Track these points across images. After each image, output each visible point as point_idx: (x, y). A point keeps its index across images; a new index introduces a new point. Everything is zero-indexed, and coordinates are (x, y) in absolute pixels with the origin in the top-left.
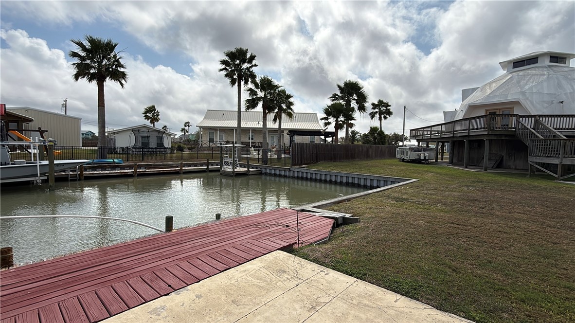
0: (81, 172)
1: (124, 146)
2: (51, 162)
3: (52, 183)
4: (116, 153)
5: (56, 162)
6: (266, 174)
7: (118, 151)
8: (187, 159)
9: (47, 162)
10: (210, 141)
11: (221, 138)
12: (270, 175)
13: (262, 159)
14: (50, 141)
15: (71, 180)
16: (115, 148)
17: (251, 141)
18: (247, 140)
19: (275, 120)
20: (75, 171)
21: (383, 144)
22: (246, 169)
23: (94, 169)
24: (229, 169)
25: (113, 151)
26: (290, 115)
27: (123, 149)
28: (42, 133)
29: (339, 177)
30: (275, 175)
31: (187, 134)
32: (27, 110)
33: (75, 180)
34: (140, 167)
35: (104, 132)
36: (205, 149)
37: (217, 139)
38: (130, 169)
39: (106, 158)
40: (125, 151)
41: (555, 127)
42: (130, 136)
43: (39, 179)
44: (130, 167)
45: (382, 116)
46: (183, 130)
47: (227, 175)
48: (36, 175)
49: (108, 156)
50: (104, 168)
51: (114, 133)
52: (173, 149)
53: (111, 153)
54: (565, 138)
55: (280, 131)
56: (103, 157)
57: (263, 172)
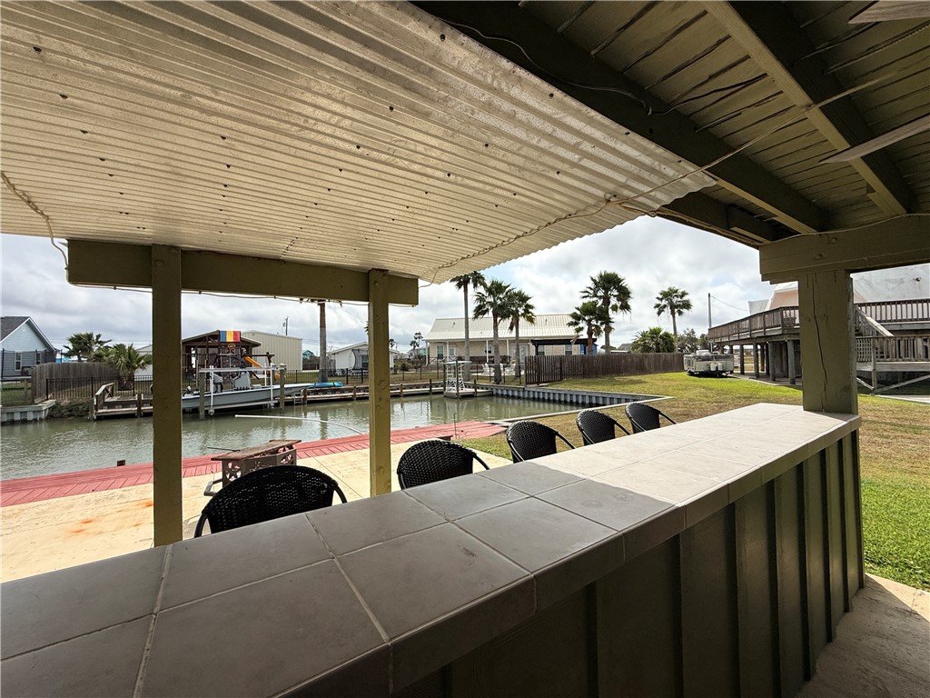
0: (305, 396)
1: (344, 368)
2: (282, 386)
3: (282, 406)
4: (336, 376)
5: (286, 386)
6: (497, 395)
7: (339, 373)
8: (409, 380)
9: (278, 387)
10: (438, 358)
11: (451, 353)
12: (502, 396)
13: (495, 377)
14: (282, 366)
15: (296, 405)
16: (335, 371)
17: (488, 355)
18: (483, 354)
19: (511, 328)
20: (299, 395)
21: (669, 351)
22: (473, 390)
23: (316, 392)
24: (453, 390)
25: (333, 374)
26: (531, 320)
27: (343, 371)
28: (269, 357)
29: (580, 397)
30: (508, 396)
31: (417, 348)
32: (253, 333)
33: (300, 404)
34: (359, 390)
35: (325, 353)
36: (432, 368)
37: (447, 353)
38: (350, 392)
39: (326, 381)
40: (345, 373)
41: (878, 319)
42: (350, 357)
43: (272, 403)
44: (350, 390)
45: (676, 310)
46: (413, 343)
47: (450, 397)
48: (269, 399)
49: (329, 379)
50: (325, 392)
51: (334, 354)
52: (395, 369)
53: (332, 376)
54: (889, 334)
55: (518, 341)
56: (324, 380)
57: (495, 393)
